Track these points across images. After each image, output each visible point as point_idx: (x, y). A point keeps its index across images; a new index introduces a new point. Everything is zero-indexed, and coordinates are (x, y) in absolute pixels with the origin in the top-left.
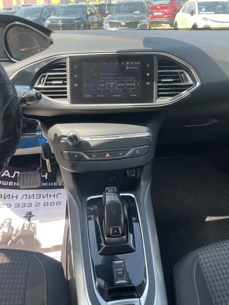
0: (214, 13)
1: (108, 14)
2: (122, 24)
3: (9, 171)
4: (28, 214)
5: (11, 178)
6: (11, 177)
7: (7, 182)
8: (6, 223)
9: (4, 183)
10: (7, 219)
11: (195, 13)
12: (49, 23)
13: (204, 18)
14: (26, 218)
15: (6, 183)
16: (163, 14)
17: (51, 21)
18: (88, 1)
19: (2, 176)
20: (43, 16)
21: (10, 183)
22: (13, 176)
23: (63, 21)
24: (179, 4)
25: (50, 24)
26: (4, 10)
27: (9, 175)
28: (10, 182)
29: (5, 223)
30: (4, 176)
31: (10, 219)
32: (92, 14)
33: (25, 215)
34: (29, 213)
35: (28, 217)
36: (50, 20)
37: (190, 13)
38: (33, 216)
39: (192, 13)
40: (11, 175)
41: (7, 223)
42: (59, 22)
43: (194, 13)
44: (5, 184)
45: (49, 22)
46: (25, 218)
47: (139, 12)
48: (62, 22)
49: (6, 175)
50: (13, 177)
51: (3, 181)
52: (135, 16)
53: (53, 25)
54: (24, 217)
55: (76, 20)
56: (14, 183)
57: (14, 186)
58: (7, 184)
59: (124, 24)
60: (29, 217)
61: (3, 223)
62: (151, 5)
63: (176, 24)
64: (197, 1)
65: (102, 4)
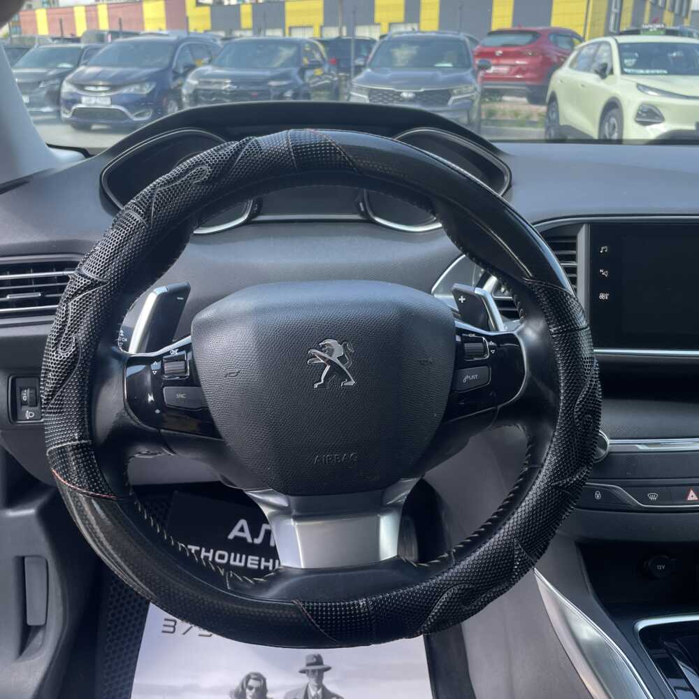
0: (665, 72)
1: (364, 66)
2: (405, 95)
3: (248, 523)
4: (311, 661)
5: (253, 545)
6: (253, 540)
7: (244, 557)
8: (251, 688)
9: (235, 560)
10: (253, 676)
11: (612, 72)
12: (196, 85)
13: (638, 86)
14: (308, 675)
15: (240, 561)
16: (511, 70)
17: (202, 80)
18: (290, 28)
19: (231, 536)
20: (174, 64)
21: (249, 561)
22: (257, 536)
23: (236, 80)
24: (556, 45)
25: (199, 87)
26: (56, 41)
27: (247, 535)
28: (250, 557)
29: (247, 691)
30: (236, 538)
31: (259, 677)
32: (314, 65)
33: (303, 666)
34: (315, 660)
35: (314, 671)
36: (200, 76)
37: (597, 72)
38: (328, 669)
39: (604, 71)
40: (255, 534)
41: (253, 691)
42: (226, 84)
43: (608, 72)
44: (237, 563)
45: (195, 82)
46: (304, 675)
47: (449, 65)
48: (232, 83)
49: (241, 534)
50: (258, 541)
51: (233, 555)
52: (441, 76)
53: (205, 90)
54: (303, 672)
55: (273, 78)
56: (260, 561)
57: (263, 570)
58: (242, 564)
59: (411, 95)
60: (317, 673)
61: (240, 690)
62: (478, 47)
63: (553, 98)
64: (616, 40)
65: (339, 40)
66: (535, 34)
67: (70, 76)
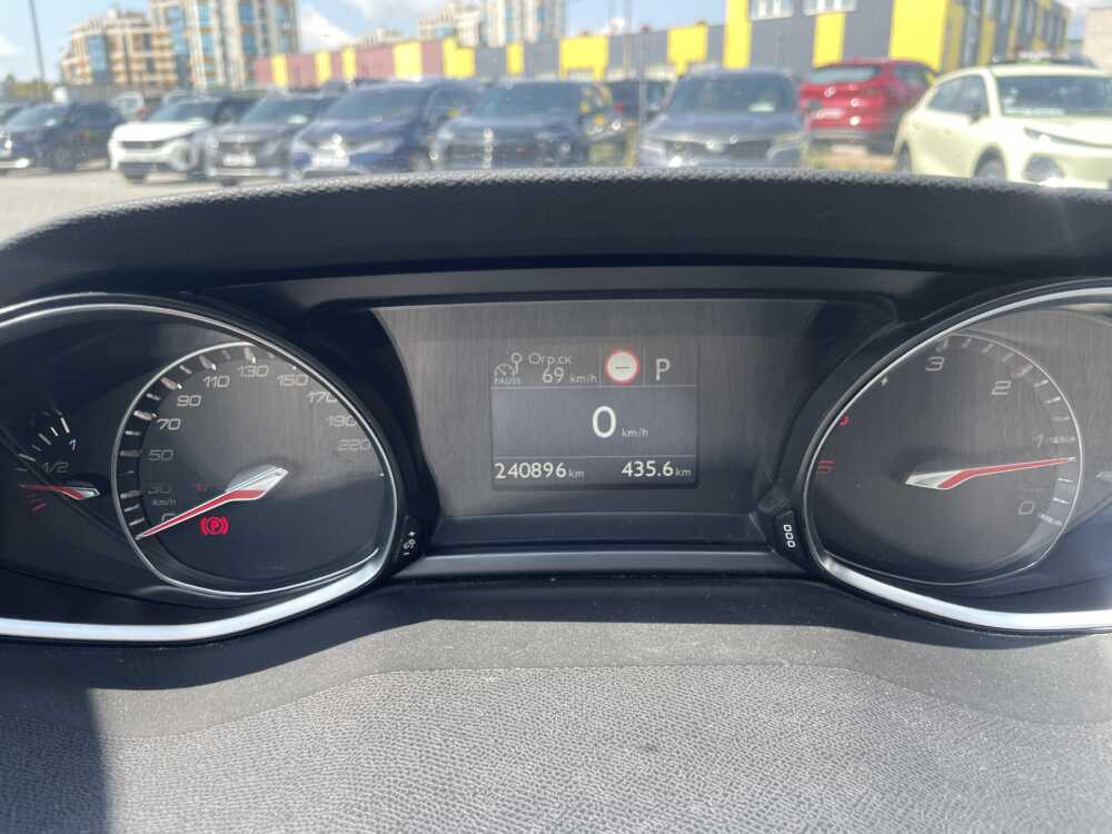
1: (659, 112)
12: (449, 140)
17: (457, 133)
18: (568, 72)
20: (425, 115)
36: (454, 129)
37: (966, 112)
39: (976, 111)
45: (448, 136)
47: (768, 109)
52: (758, 123)
62: (804, 85)
63: (905, 148)
64: (991, 72)
65: (627, 82)
66: (877, 67)
67: (301, 133)
